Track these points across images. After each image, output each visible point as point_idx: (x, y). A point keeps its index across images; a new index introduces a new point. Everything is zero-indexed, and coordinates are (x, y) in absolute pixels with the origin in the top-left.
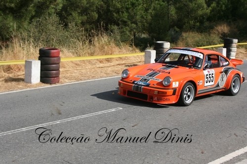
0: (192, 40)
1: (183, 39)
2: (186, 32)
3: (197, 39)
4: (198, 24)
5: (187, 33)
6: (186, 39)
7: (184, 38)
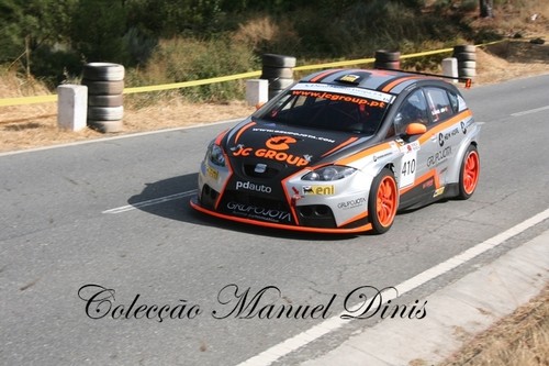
0: (185, 60)
1: (161, 57)
2: (169, 37)
3: (197, 57)
4: (199, 17)
5: (172, 42)
6: (168, 58)
7: (164, 53)
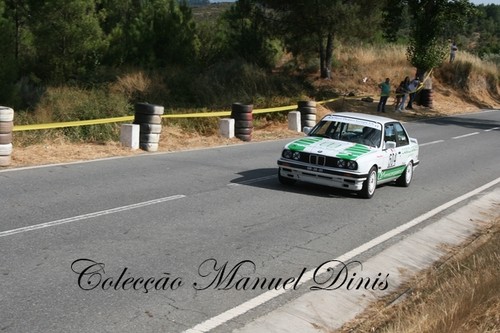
0: (69, 106)
1: (48, 102)
2: (56, 86)
3: (80, 103)
4: (83, 69)
5: (58, 90)
6: (55, 103)
7: (51, 99)
